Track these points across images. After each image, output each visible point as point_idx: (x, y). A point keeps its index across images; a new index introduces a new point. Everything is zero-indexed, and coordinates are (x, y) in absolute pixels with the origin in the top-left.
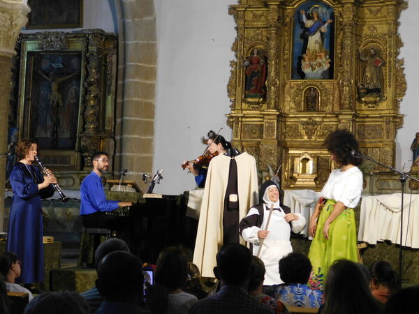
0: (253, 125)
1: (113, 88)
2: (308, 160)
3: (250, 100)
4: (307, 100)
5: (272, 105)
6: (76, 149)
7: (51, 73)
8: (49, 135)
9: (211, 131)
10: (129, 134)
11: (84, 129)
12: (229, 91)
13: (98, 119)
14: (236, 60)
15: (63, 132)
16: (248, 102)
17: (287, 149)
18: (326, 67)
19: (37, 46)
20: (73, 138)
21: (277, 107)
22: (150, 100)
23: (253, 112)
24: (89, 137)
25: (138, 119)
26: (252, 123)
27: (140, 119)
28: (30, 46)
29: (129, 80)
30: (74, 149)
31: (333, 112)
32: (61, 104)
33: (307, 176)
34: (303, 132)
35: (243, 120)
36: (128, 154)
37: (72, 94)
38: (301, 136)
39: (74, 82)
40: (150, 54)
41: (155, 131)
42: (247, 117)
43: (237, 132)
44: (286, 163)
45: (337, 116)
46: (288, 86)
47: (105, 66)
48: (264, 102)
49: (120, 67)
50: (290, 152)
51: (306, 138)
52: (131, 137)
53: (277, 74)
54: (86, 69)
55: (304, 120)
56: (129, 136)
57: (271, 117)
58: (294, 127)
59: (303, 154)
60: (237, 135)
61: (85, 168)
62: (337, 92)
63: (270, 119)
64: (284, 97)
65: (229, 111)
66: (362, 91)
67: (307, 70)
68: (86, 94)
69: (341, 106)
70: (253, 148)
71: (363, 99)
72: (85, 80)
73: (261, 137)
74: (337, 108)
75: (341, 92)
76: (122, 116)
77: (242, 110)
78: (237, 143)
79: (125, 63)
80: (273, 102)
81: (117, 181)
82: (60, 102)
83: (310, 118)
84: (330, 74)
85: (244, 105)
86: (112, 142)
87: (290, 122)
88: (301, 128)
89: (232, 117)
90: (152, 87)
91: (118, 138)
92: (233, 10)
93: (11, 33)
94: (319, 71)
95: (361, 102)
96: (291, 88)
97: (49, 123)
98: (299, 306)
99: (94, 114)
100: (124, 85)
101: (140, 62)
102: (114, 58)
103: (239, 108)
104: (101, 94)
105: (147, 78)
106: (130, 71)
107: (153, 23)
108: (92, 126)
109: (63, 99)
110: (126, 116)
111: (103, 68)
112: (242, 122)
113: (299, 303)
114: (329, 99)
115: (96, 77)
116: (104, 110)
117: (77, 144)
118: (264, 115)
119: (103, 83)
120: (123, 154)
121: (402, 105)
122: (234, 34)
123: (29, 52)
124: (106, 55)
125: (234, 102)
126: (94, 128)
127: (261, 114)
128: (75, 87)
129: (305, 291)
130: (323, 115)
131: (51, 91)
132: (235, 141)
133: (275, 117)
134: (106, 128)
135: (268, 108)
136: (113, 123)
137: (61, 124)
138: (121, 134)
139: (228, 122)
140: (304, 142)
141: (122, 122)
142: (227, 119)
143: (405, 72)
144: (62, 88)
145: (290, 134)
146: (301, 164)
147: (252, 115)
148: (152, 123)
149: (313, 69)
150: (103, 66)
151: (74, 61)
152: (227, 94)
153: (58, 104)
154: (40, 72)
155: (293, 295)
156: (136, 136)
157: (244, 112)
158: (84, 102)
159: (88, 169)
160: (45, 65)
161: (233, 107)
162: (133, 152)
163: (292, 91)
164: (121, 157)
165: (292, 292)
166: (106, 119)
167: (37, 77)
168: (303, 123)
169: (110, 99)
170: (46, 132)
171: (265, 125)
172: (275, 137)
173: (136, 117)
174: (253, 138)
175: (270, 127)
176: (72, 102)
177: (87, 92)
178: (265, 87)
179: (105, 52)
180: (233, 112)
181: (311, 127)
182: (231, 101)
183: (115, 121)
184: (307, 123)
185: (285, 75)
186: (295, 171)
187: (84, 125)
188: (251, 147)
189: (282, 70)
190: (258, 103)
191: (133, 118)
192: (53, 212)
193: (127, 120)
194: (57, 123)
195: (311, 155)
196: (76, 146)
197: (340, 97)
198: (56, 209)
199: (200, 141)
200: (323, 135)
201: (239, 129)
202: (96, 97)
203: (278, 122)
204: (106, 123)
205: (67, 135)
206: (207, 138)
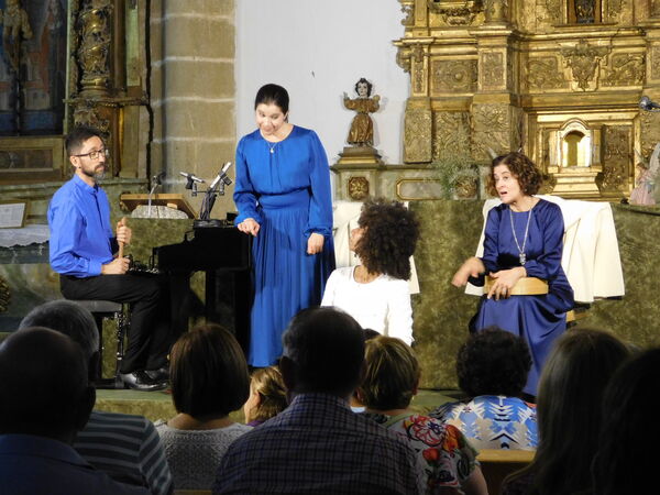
0: (454, 63)
2: (580, 135)
3: (445, 5)
5: (497, 14)
6: (65, 133)
8: (4, 103)
9: (363, 81)
10: (178, 94)
11: (80, 87)
13: (109, 64)
15: (35, 96)
16: (443, 12)
17: (532, 112)
20: (57, 108)
21: (506, 19)
22: (224, 17)
23: (453, 33)
24: (91, 105)
25: (197, 59)
26: (451, 58)
27: (203, 59)
30: (62, 133)
31: (634, 25)
32: (28, 34)
33: (578, 171)
34: (569, 72)
35: (433, 51)
36: (178, 139)
37: (50, 10)
38: (564, 82)
41: (237, 87)
42: (441, 45)
43: (419, 80)
44: (531, 145)
45: (642, 32)
51: (574, 85)
52: (184, 100)
55: (571, 44)
56: (179, 99)
57: (495, 42)
58: (546, 61)
59: (568, 123)
60: (420, 87)
63: (493, 47)
65: (400, 32)
68: (81, 8)
69: (652, 9)
70: (457, 115)
73: (473, 88)
74: (642, 16)
76: (163, 55)
77: (430, 30)
78: (420, 104)
80: (496, 7)
81: (143, 197)
82: (24, 29)
83: (582, 40)
85: (435, 19)
86: (144, 114)
87: (537, 51)
88: (562, 62)
89: (407, 46)
91: (155, 104)
98: (504, 445)
99: (100, 52)
103: (423, 24)
104: (116, 7)
108: (97, 81)
109: (33, 22)
110: (172, 54)
112: (430, 55)
113: (504, 440)
116: (123, 42)
117: (66, 121)
118: (479, 37)
120: (170, 139)
125: (412, 11)
126: (101, 84)
127: (472, 36)
130: (612, 33)
132: (415, 99)
133: (503, 41)
134: (130, 83)
135: (488, 22)
136: (145, 71)
137: (30, 79)
138: (163, 95)
139: (400, 58)
140: (570, 94)
141: (163, 68)
142: (396, 50)
145: (539, 79)
146: (566, 145)
147: (452, 40)
148: (231, 66)
153: (21, 33)
155: (489, 421)
156: (196, 98)
157: (434, 34)
158: (78, 26)
161: (409, 24)
162: (188, 134)
164: (164, 147)
165: (487, 415)
166: (129, 62)
168: (568, 53)
169: (134, 17)
171: (482, 60)
172: (504, 87)
173: (194, 55)
174: (457, 91)
175: (493, 65)
176: (51, 27)
177: (82, 3)
180: (410, 35)
181: (584, 60)
182: (403, 10)
183: (149, 66)
184: (577, 53)
186: (552, 162)
187: (80, 79)
188: (453, 112)
190: (465, 12)
191: (188, 59)
192: (19, 273)
193: (175, 63)
194: (20, 77)
195: (586, 124)
196: (65, 126)
198: (25, 268)
199: (339, 103)
200: (613, 78)
201: (424, 72)
202: (102, 14)
203: (510, 51)
204: (129, 71)
205: (44, 102)
206: (353, 96)
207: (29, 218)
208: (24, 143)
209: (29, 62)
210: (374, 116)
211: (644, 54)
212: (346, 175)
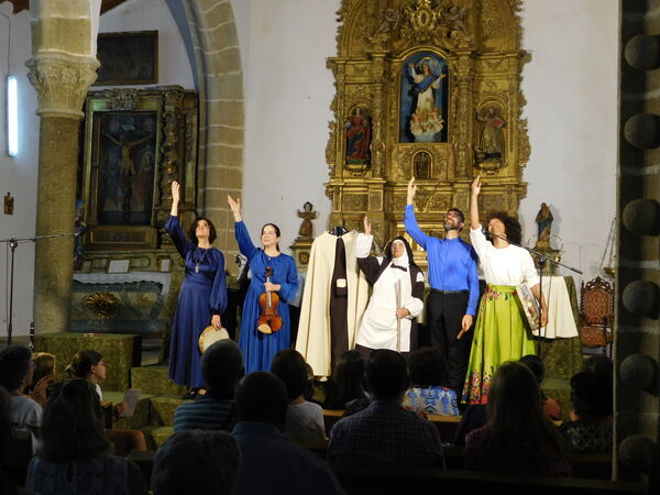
0: (356, 196)
1: (194, 154)
4: (417, 167)
5: (378, 173)
6: (152, 224)
7: (121, 137)
8: (120, 208)
9: (308, 203)
10: (213, 206)
11: (161, 201)
12: (327, 157)
14: (335, 121)
15: (136, 204)
16: (350, 170)
17: (394, 222)
18: (439, 128)
19: (105, 105)
21: (383, 175)
22: (237, 168)
23: (355, 180)
26: (354, 193)
28: (97, 106)
29: (212, 144)
30: (150, 224)
31: (447, 181)
32: (134, 173)
35: (344, 189)
37: (145, 160)
39: (148, 147)
40: (236, 114)
42: (349, 187)
43: (337, 204)
45: (452, 185)
46: (395, 151)
47: (185, 128)
48: (367, 170)
49: (201, 129)
50: (399, 226)
53: (383, 137)
54: (163, 132)
56: (213, 209)
57: (378, 186)
58: (402, 197)
60: (337, 207)
61: (162, 246)
62: (452, 157)
63: (376, 189)
64: (391, 164)
65: (327, 179)
66: (480, 156)
67: (417, 132)
68: (163, 159)
69: (457, 173)
71: (481, 165)
72: (161, 145)
73: (365, 209)
74: (451, 176)
75: (456, 157)
76: (204, 186)
77: (343, 178)
78: (337, 216)
79: (207, 124)
80: (378, 169)
82: (132, 169)
83: (421, 187)
84: (443, 137)
85: (346, 173)
86: (193, 216)
87: (398, 192)
89: (332, 187)
90: (240, 151)
91: (199, 211)
92: (331, 63)
93: (78, 92)
94: (430, 133)
95: (479, 168)
96: (399, 152)
97: (120, 194)
100: (206, 150)
101: (224, 123)
102: (195, 118)
103: (340, 176)
104: (180, 160)
105: (233, 142)
106: (213, 134)
107: (238, 80)
110: (209, 186)
111: (182, 130)
112: (343, 192)
113: (430, 409)
114: (442, 165)
115: (174, 141)
116: (184, 179)
117: (153, 218)
118: (369, 183)
119: (182, 147)
121: (525, 171)
122: (334, 91)
123: (95, 113)
124: (185, 116)
125: (334, 169)
127: (365, 183)
128: (149, 152)
129: (437, 393)
130: (436, 184)
131: (121, 157)
132: (335, 214)
133: (382, 186)
134: (187, 200)
135: (373, 176)
136: (194, 194)
137: (134, 195)
138: (204, 206)
139: (327, 192)
141: (205, 193)
142: (325, 188)
143: (528, 134)
144: (134, 155)
145: (399, 206)
147: (355, 184)
148: (240, 193)
149: (424, 131)
150: (182, 127)
151: (148, 123)
152: (325, 159)
153: (130, 172)
154: (108, 135)
155: (423, 399)
157: (345, 181)
158: (161, 169)
159: (167, 247)
160: (114, 127)
161: (333, 175)
163: (400, 156)
165: (422, 395)
166: (186, 189)
167: (105, 142)
169: (190, 166)
170: (116, 204)
171: (370, 195)
172: (381, 209)
173: (221, 187)
174: (356, 210)
175: (376, 197)
176: (146, 169)
177: (163, 158)
178: (369, 152)
179: (184, 112)
180: (333, 181)
181: (422, 197)
182: (329, 168)
183: (197, 192)
185: (392, 138)
187: (161, 196)
188: (354, 221)
189: (388, 132)
190: (362, 170)
191: (218, 189)
192: (126, 296)
193: (211, 191)
194: (129, 195)
196: (152, 221)
197: (455, 162)
198: (129, 294)
199: (295, 214)
200: (436, 207)
201: (340, 200)
202: (174, 164)
203: (384, 192)
204: (186, 194)
205: (141, 208)
206: (302, 210)
207: (131, 268)
208: (130, 229)
209: (133, 187)
210: (313, 221)
211: (452, 196)
212: (298, 251)
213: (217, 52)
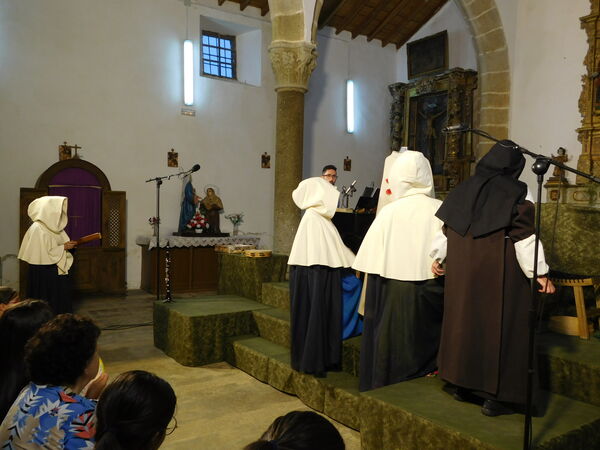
7: (427, 112)
9: (561, 148)
12: (579, 107)
13: (460, 146)
14: (587, 73)
16: (599, 115)
19: (416, 92)
22: (504, 125)
28: (413, 93)
43: (586, 146)
60: (586, 150)
65: (580, 126)
77: (592, 124)
78: (586, 157)
82: (434, 135)
85: (595, 119)
89: (582, 132)
90: (506, 112)
92: (584, 21)
99: (455, 142)
101: (492, 91)
103: (589, 121)
105: (501, 105)
107: (505, 53)
108: (453, 153)
112: (592, 135)
116: (466, 138)
125: (585, 117)
131: (427, 127)
132: (583, 155)
139: (579, 137)
142: (578, 134)
157: (595, 125)
161: (584, 122)
180: (584, 126)
182: (582, 116)
187: (448, 152)
191: (487, 142)
201: (589, 143)
206: (556, 155)
212: (550, 189)
213: (484, 35)
